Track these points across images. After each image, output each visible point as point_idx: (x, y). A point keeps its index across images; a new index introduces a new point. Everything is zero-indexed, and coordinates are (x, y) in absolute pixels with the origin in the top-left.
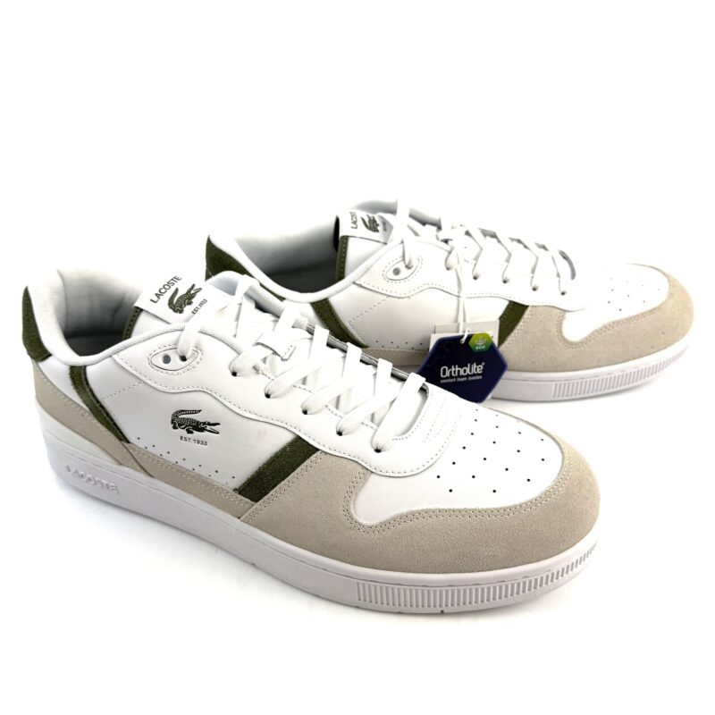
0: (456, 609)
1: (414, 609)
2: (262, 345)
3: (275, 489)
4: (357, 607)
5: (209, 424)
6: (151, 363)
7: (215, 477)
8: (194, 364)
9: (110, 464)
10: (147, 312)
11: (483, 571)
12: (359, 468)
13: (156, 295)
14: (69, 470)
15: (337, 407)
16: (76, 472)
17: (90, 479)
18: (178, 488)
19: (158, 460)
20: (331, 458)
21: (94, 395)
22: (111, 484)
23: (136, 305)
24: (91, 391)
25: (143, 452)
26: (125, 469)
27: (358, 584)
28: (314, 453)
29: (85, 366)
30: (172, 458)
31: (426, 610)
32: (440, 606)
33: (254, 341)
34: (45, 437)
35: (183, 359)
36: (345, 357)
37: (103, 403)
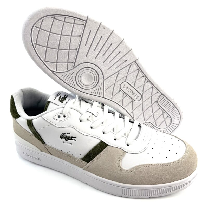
0: (154, 196)
1: (141, 197)
2: (89, 112)
3: (95, 158)
4: (122, 197)
5: (73, 137)
6: (54, 118)
7: (74, 155)
8: (68, 118)
9: (38, 151)
10: (52, 102)
11: (164, 183)
12: (122, 151)
13: (55, 97)
14: (24, 154)
15: (113, 131)
16: (26, 154)
17: (31, 156)
18: (61, 158)
19: (55, 150)
20: (113, 148)
21: (35, 129)
22: (38, 158)
23: (48, 100)
24: (34, 127)
25: (50, 147)
26: (43, 153)
27: (123, 189)
28: (107, 146)
29: (32, 120)
30: (60, 149)
31: (145, 197)
32: (149, 195)
33: (86, 111)
34: (16, 143)
35: (64, 116)
36: (114, 116)
37: (38, 131)
